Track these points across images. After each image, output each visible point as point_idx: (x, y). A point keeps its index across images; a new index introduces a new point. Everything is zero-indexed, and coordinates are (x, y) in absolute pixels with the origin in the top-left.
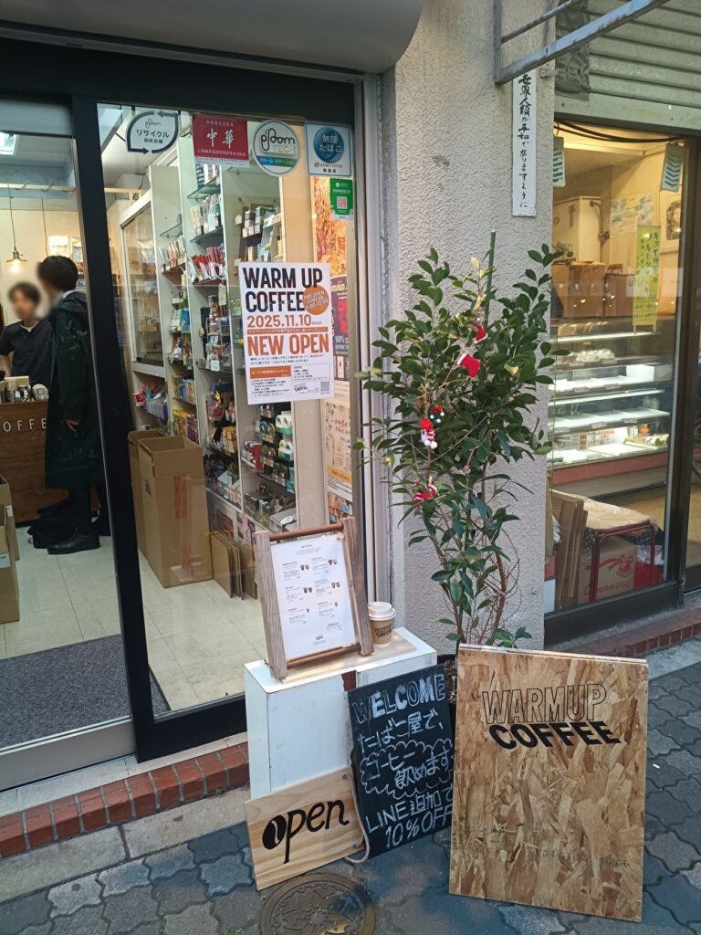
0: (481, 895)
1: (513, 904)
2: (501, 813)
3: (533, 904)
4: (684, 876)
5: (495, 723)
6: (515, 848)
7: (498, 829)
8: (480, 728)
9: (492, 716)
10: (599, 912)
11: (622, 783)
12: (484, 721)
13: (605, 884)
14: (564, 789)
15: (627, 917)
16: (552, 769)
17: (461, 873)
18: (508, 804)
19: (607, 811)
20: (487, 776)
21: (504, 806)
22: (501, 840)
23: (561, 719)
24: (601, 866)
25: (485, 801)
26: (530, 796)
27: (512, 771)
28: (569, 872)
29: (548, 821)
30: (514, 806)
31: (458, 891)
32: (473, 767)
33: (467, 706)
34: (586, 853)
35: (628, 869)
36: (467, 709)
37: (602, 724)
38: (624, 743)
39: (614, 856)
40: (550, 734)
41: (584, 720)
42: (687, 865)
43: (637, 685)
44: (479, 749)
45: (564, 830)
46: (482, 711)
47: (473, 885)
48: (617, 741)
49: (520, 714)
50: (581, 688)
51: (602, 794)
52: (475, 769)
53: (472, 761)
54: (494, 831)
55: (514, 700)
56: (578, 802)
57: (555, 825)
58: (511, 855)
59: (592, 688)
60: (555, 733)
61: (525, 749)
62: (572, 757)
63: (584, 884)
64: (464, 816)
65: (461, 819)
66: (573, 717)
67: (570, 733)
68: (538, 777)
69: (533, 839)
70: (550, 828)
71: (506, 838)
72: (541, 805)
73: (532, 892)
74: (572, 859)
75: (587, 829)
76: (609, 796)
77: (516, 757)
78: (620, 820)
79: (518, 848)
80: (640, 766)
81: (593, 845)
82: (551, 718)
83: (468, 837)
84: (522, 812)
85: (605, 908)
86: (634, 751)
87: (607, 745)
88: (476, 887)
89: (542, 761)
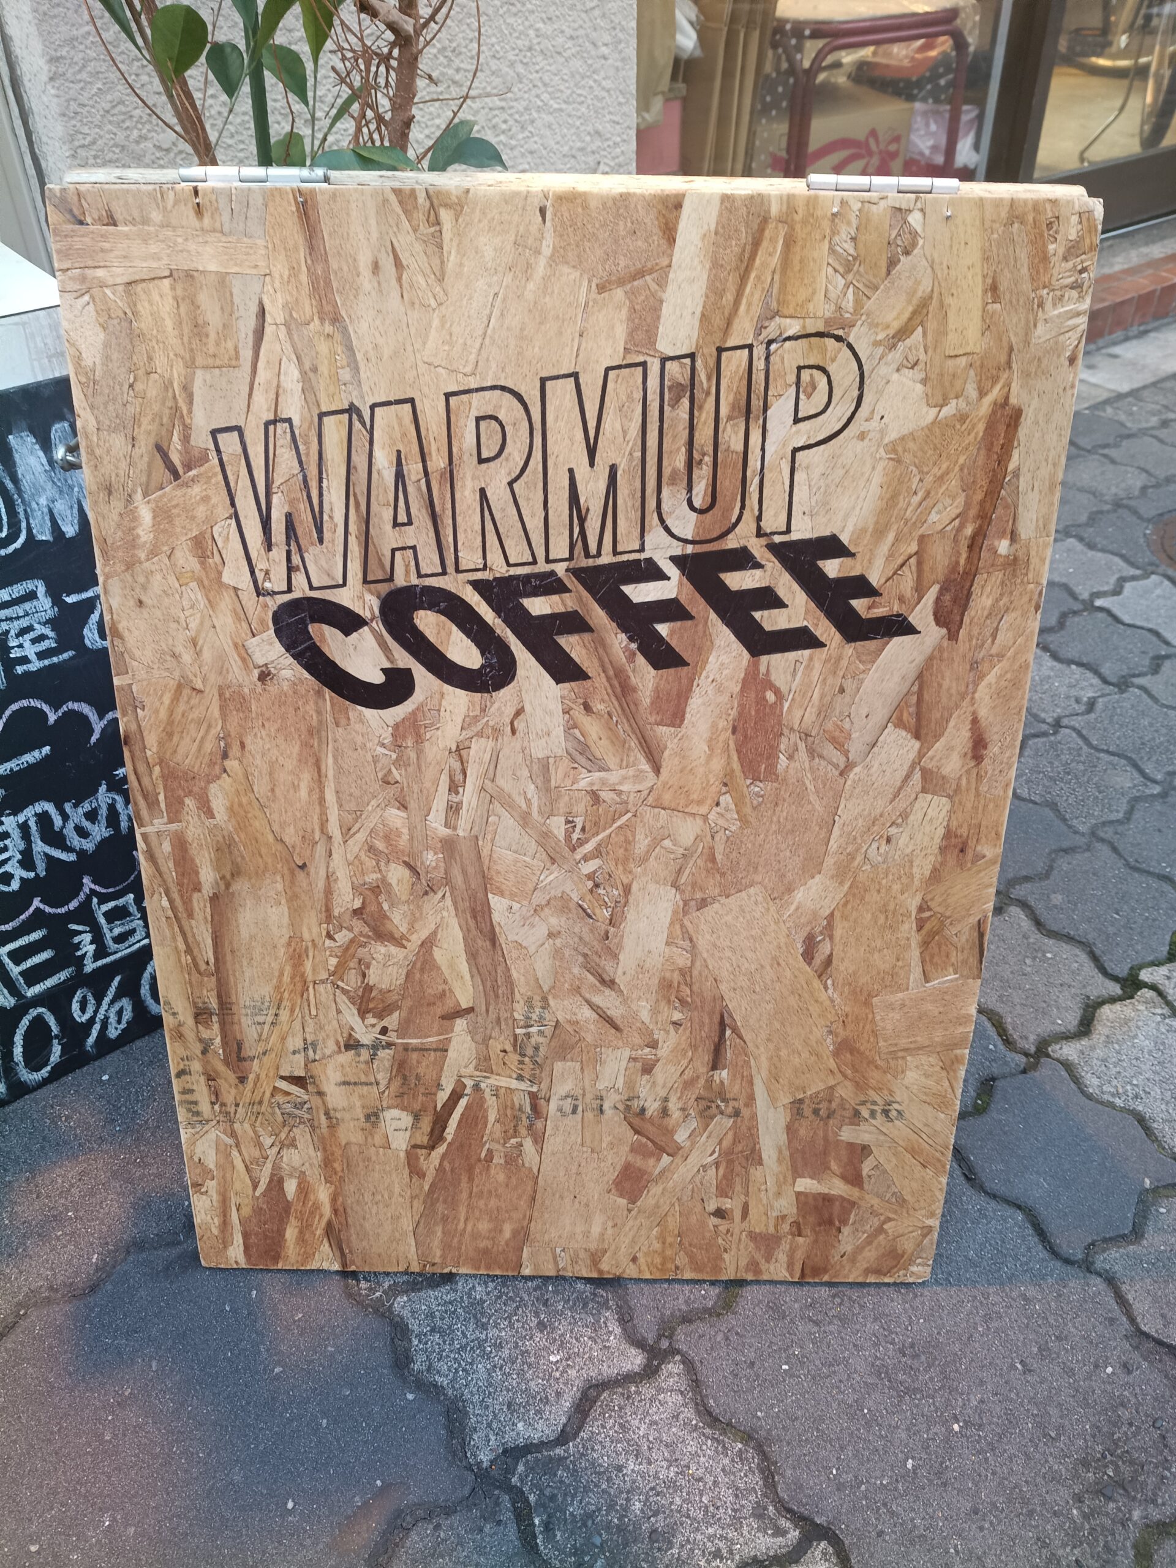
0: (325, 1259)
1: (449, 1278)
2: (373, 978)
3: (526, 1272)
4: (1067, 1066)
5: (301, 590)
6: (442, 1097)
7: (365, 1034)
8: (225, 620)
9: (279, 554)
10: (778, 1269)
11: (905, 815)
12: (245, 582)
13: (805, 1184)
14: (644, 860)
15: (878, 1272)
16: (586, 780)
17: (234, 1200)
18: (399, 941)
19: (829, 928)
20: (290, 836)
21: (380, 950)
22: (382, 1077)
23: (628, 541)
24: (790, 1129)
25: (295, 939)
26: (493, 899)
27: (404, 806)
28: (666, 1159)
29: (577, 990)
30: (428, 944)
31: (236, 1254)
32: (219, 803)
33: (145, 514)
34: (735, 1089)
35: (898, 1130)
36: (145, 532)
37: (832, 546)
38: (931, 633)
39: (846, 1092)
40: (574, 623)
41: (743, 537)
42: (1070, 1020)
43: (1030, 327)
44: (234, 720)
45: (645, 1015)
46: (225, 532)
47: (291, 1233)
48: (899, 626)
49: (420, 535)
50: (736, 362)
51: (812, 865)
52: (231, 810)
53: (211, 779)
54: (351, 1045)
55: (384, 461)
56: (703, 904)
57: (606, 1000)
58: (426, 1124)
59: (789, 356)
60: (598, 615)
61: (458, 700)
62: (677, 718)
63: (723, 1191)
64: (214, 1004)
65: (201, 1015)
66: (685, 524)
67: (672, 610)
68: (525, 819)
69: (513, 1058)
70: (587, 1013)
71: (401, 1068)
72: (542, 931)
73: (522, 1236)
74: (676, 1115)
75: (738, 1007)
76: (841, 873)
77: (419, 739)
78: (882, 961)
79: (456, 1096)
80: (993, 735)
81: (764, 1063)
82: (579, 540)
83: (242, 1080)
84: (464, 967)
85: (800, 1255)
86: (974, 665)
87: (850, 649)
88: (301, 1239)
89: (539, 749)
